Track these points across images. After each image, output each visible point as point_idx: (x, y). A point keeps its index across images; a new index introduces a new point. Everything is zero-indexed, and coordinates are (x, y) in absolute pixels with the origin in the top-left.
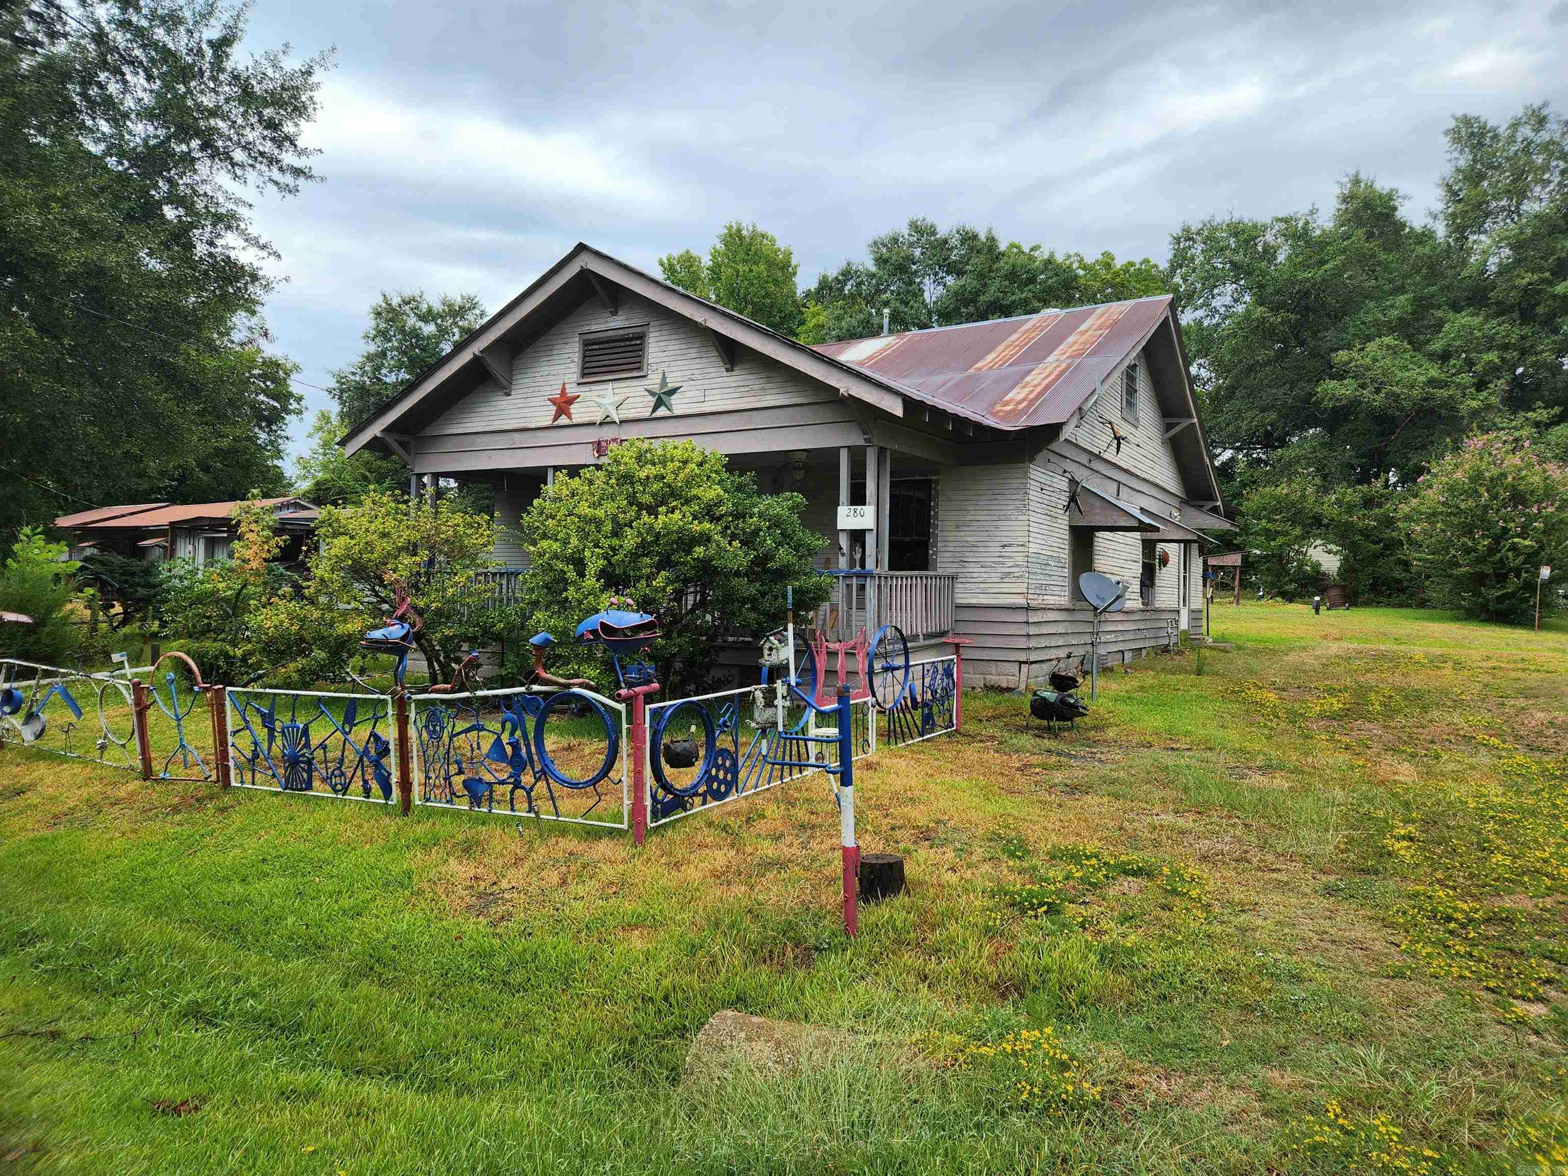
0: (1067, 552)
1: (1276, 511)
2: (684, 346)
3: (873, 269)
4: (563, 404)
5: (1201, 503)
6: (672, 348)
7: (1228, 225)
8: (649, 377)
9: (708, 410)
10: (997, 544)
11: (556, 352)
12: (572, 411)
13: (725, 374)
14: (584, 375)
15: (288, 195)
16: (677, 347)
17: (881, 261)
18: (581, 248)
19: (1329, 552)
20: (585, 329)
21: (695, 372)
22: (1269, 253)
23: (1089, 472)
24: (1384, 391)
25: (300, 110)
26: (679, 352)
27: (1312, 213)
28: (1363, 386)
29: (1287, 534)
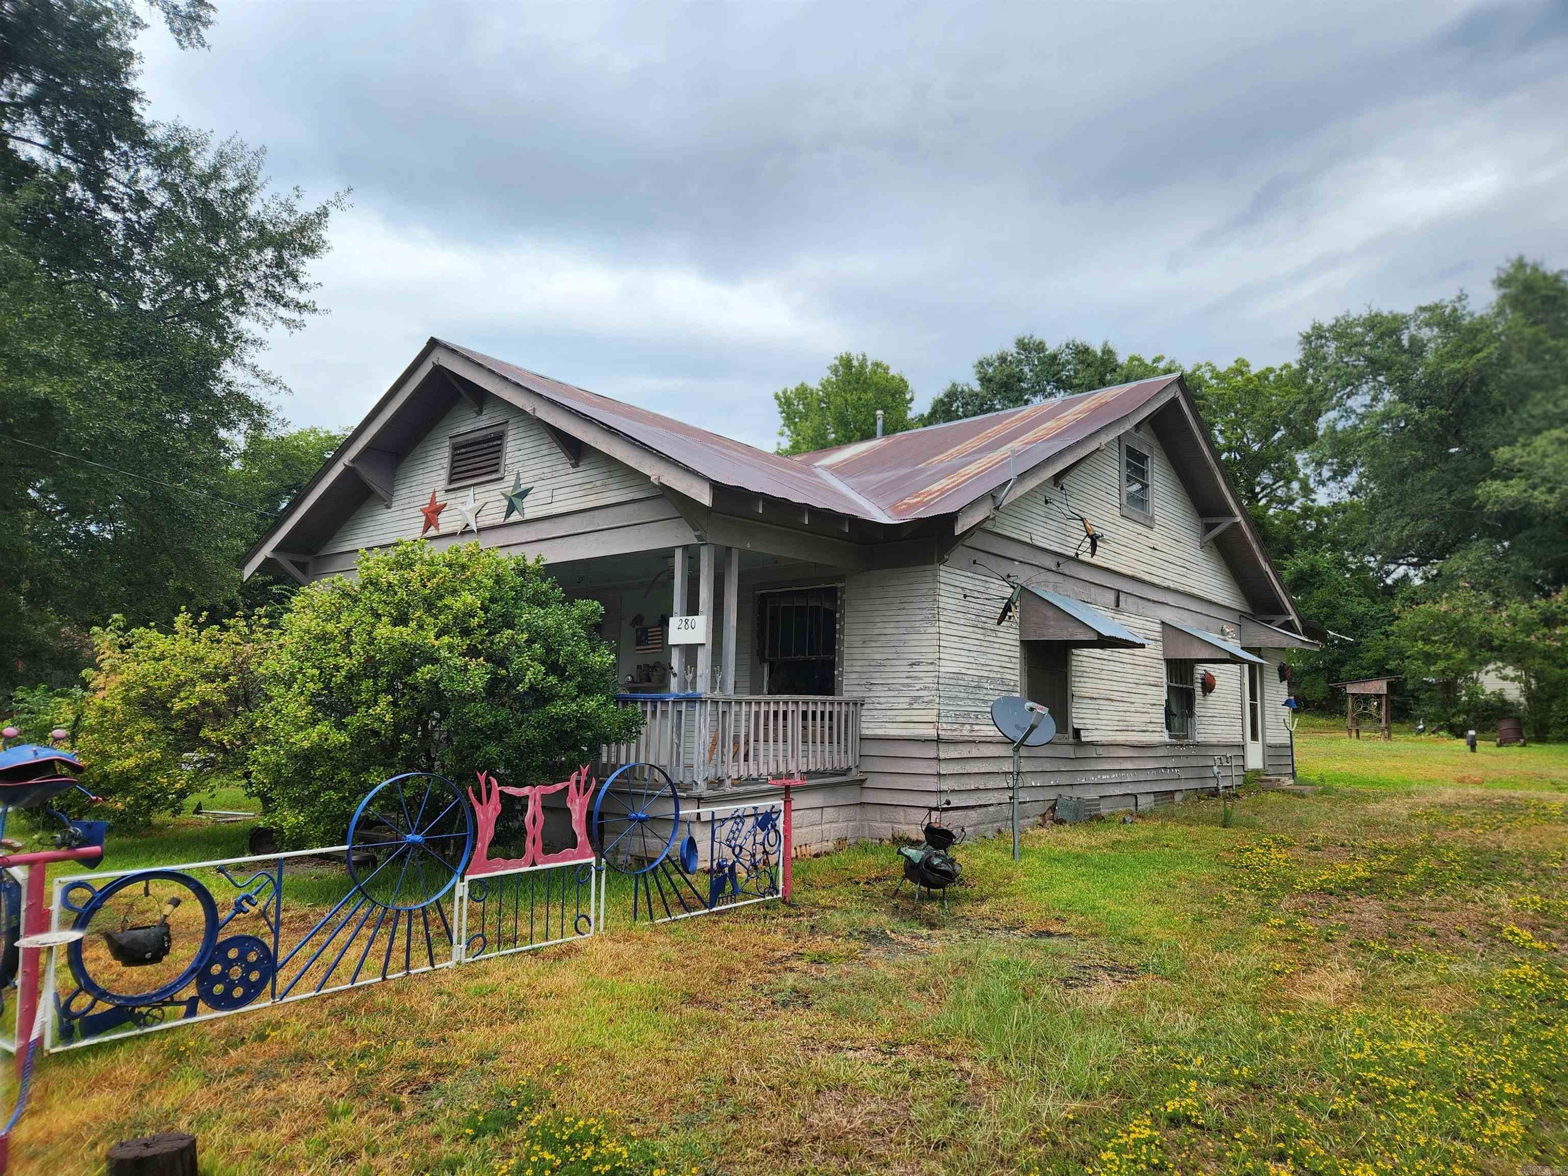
0: (1017, 672)
1: (1435, 632)
2: (536, 443)
3: (977, 387)
4: (432, 514)
5: (1271, 618)
6: (527, 446)
7: (1365, 320)
8: (506, 479)
9: (555, 512)
10: (905, 662)
11: (430, 459)
12: (440, 521)
13: (572, 470)
14: (451, 481)
15: (296, 331)
16: (530, 445)
17: (985, 380)
18: (433, 344)
19: (1505, 678)
20: (455, 432)
21: (546, 470)
22: (1417, 348)
23: (1059, 578)
24: (1558, 491)
25: (310, 250)
26: (533, 450)
27: (1460, 299)
28: (1534, 487)
29: (1448, 657)
